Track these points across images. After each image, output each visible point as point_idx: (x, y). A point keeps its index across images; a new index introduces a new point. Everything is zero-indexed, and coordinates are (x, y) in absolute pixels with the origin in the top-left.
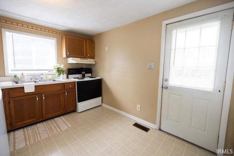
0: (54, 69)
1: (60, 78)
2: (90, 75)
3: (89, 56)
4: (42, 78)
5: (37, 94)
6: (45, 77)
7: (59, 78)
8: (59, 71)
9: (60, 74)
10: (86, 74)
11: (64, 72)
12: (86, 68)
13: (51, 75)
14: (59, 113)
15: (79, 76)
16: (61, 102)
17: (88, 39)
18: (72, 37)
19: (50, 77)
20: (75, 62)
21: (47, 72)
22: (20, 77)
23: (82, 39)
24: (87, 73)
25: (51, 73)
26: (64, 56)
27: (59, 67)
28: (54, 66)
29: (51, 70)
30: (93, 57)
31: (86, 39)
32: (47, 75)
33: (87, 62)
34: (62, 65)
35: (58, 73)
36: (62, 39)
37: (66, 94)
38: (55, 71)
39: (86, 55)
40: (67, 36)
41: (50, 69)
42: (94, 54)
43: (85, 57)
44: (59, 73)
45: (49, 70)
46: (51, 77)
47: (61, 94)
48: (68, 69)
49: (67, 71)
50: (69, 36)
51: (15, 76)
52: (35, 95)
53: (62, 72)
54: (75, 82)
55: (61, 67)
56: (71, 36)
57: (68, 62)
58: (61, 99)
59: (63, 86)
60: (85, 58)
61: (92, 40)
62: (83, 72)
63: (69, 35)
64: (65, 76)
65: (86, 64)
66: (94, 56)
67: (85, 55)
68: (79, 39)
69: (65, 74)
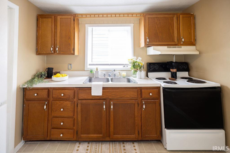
0: (129, 63)
1: (136, 77)
2: (186, 74)
3: (184, 42)
4: (115, 75)
5: (104, 99)
6: (119, 73)
7: (134, 76)
8: (136, 66)
9: (136, 71)
10: (178, 73)
11: (142, 68)
12: (178, 61)
13: (125, 72)
14: (133, 136)
15: (166, 75)
16: (136, 119)
17: (181, 14)
18: (154, 16)
19: (124, 74)
20: (159, 53)
21: (121, 67)
22: (94, 73)
23: (171, 16)
24: (179, 70)
25: (125, 68)
26: (143, 44)
27: (135, 60)
28: (129, 60)
29: (126, 64)
30: (192, 42)
31: (177, 14)
32: (121, 71)
33: (180, 51)
34: (139, 58)
35: (133, 68)
36: (140, 23)
37: (144, 106)
38: (130, 67)
39: (179, 40)
40: (147, 16)
41: (124, 63)
42: (195, 36)
43: (177, 43)
44: (135, 69)
45: (124, 65)
46: (126, 74)
47: (136, 105)
48: (147, 63)
49: (145, 67)
50: (149, 16)
51: (91, 71)
52: (102, 101)
53: (139, 68)
54: (160, 87)
55: (138, 60)
56: (152, 15)
57: (148, 54)
58: (136, 114)
59: (140, 93)
60: (176, 45)
61: (189, 14)
62: (173, 68)
63: (150, 14)
64: (143, 73)
65: (176, 55)
66: (195, 40)
67: (176, 40)
68: (166, 16)
69: (143, 71)
